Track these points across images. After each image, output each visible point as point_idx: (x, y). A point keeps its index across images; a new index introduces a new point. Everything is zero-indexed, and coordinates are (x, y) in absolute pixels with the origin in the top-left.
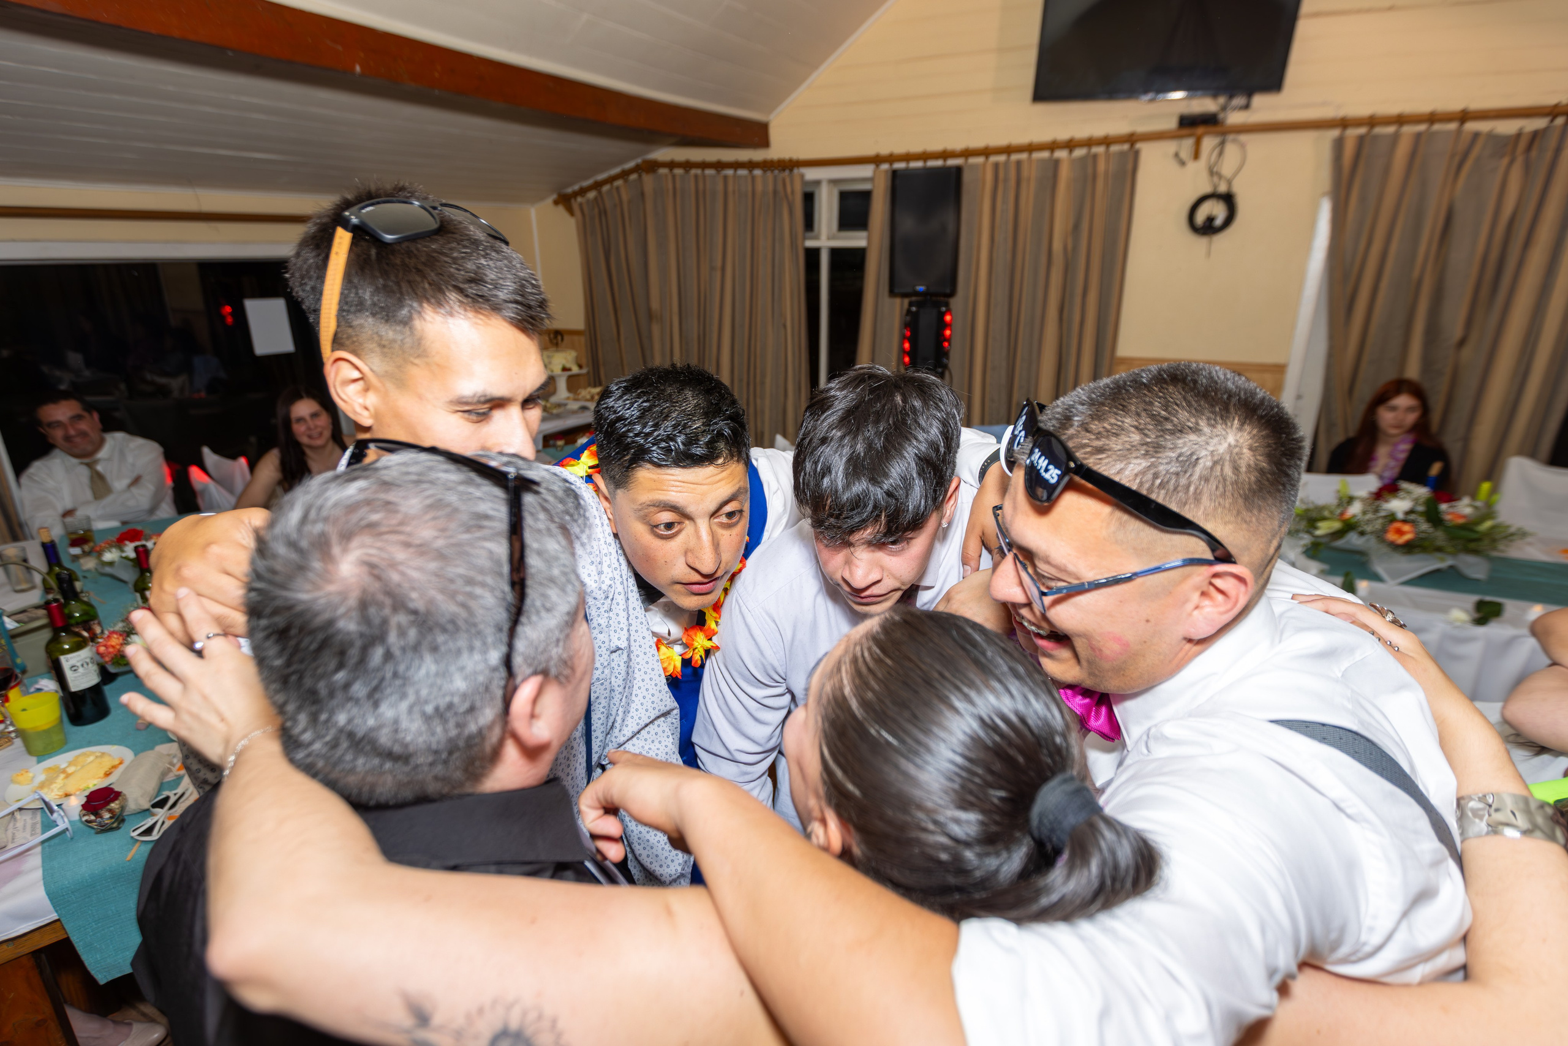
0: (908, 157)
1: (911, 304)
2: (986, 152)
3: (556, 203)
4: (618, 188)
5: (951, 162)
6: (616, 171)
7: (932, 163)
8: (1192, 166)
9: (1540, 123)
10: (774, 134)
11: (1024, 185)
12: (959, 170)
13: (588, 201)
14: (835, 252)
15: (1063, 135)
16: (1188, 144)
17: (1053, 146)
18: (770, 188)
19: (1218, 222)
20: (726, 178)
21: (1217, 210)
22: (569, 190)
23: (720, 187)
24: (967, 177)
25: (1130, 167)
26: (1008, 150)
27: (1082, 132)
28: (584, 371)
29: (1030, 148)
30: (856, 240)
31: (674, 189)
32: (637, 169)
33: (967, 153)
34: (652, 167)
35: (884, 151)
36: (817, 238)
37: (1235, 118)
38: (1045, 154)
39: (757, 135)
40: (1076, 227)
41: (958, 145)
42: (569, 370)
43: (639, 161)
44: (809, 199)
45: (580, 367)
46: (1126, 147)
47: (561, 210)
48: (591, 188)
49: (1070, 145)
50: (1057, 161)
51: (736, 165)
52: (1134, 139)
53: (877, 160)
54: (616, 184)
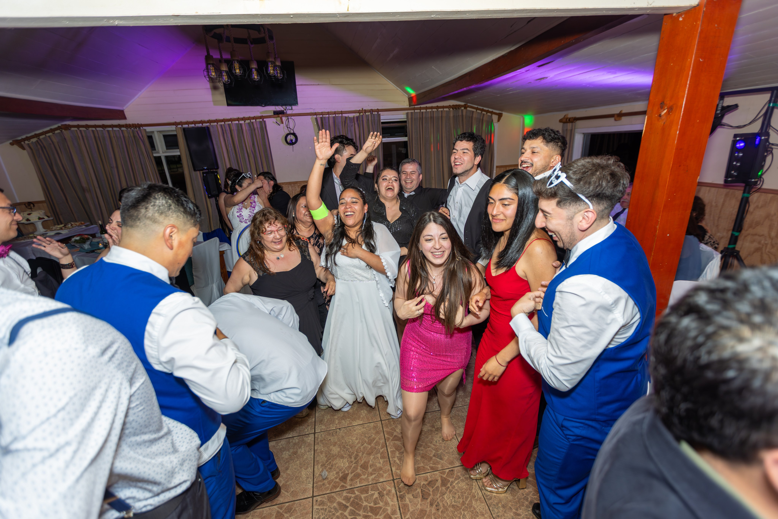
0: (188, 123)
1: (203, 173)
2: (217, 121)
3: (12, 144)
4: (49, 136)
5: (205, 125)
6: (47, 129)
7: (197, 125)
8: (281, 125)
9: (358, 114)
10: (127, 114)
11: (233, 132)
12: (208, 128)
13: (32, 142)
14: (167, 157)
15: (241, 116)
16: (279, 118)
17: (238, 119)
18: (132, 135)
19: (293, 141)
20: (108, 131)
21: (292, 137)
22: (20, 138)
23: (107, 135)
24: (212, 130)
25: (264, 126)
26: (224, 120)
27: (247, 116)
28: (51, 218)
29: (231, 120)
30: (175, 153)
31: (82, 136)
32: (59, 128)
33: (210, 122)
34: (67, 127)
35: (178, 121)
36: (158, 153)
37: (289, 112)
38: (237, 122)
39: (121, 115)
40: (253, 144)
41: (206, 119)
42: (43, 218)
43: (60, 125)
44: (150, 138)
45: (48, 217)
46: (261, 120)
47: (16, 147)
48: (33, 137)
49: (244, 119)
50: (241, 124)
51: (112, 126)
52: (262, 117)
53: (176, 124)
54: (47, 135)
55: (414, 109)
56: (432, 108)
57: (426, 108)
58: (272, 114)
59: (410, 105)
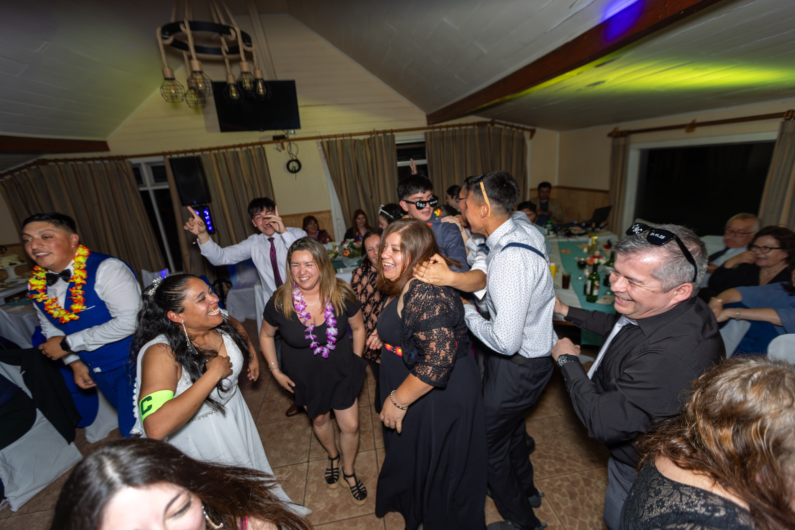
0: (177, 153)
2: (210, 149)
4: (25, 173)
5: (196, 154)
6: (22, 165)
7: (188, 155)
8: (283, 151)
10: (110, 145)
11: (228, 161)
12: (198, 158)
13: (6, 180)
14: (156, 191)
15: (237, 143)
16: (279, 144)
17: (234, 147)
18: (115, 168)
19: (297, 168)
20: (89, 165)
21: (293, 165)
23: (87, 169)
24: (204, 160)
25: (263, 153)
26: (218, 148)
27: (243, 142)
28: (25, 263)
29: (226, 148)
30: (164, 186)
31: (61, 171)
32: (35, 163)
33: (202, 150)
34: (44, 162)
35: (166, 150)
36: (146, 186)
37: (291, 137)
38: (232, 150)
39: (103, 146)
40: (251, 174)
41: (198, 147)
42: (15, 264)
43: (35, 160)
44: (137, 171)
45: (22, 261)
46: (259, 146)
48: (6, 174)
49: (240, 146)
50: (237, 152)
51: (94, 159)
52: (261, 143)
53: (164, 154)
54: (23, 171)
55: (434, 128)
56: (454, 126)
57: (447, 126)
58: (271, 139)
59: (429, 124)
